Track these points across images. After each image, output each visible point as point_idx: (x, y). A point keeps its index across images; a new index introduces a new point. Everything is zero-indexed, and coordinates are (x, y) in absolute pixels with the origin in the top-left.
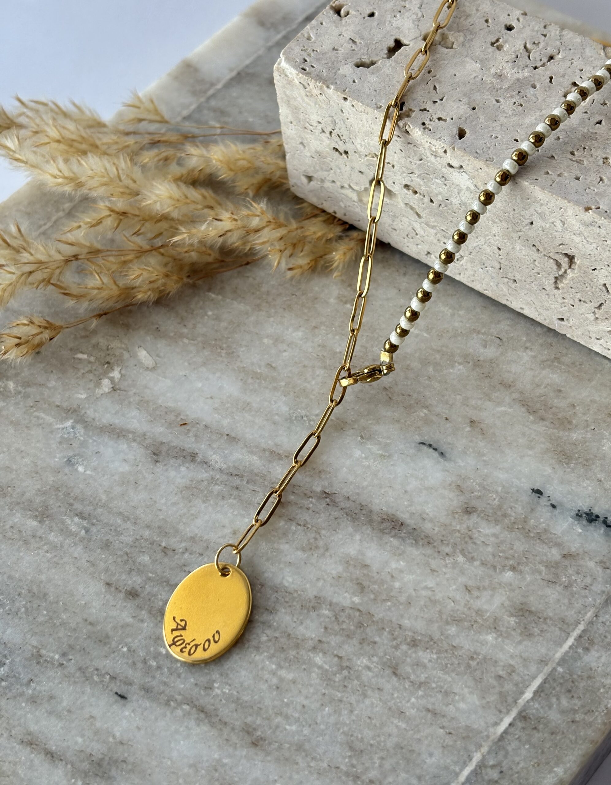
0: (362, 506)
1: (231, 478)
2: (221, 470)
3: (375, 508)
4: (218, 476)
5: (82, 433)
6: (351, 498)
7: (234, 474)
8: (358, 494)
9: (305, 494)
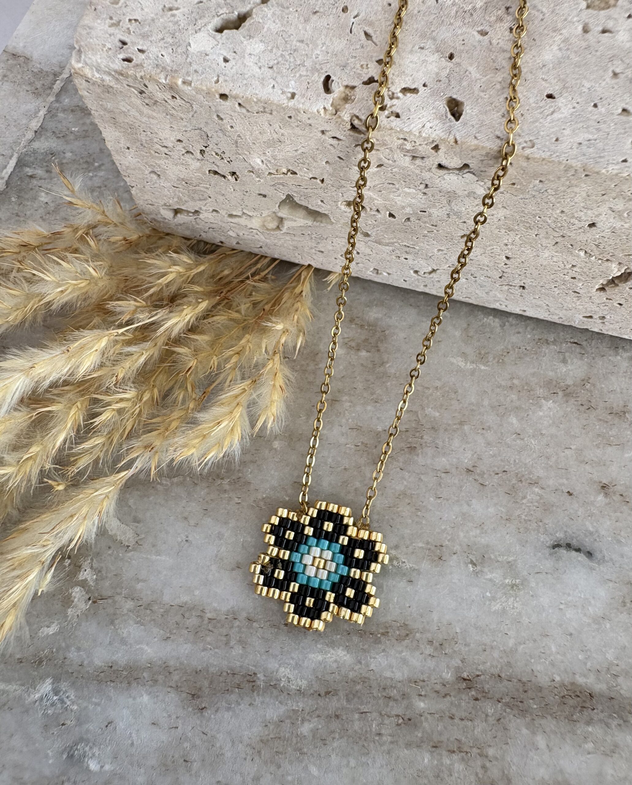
0: (524, 684)
1: (321, 702)
2: (300, 692)
3: (543, 680)
4: (301, 705)
5: (72, 697)
6: (503, 675)
7: (323, 693)
8: (509, 664)
9: (437, 692)
